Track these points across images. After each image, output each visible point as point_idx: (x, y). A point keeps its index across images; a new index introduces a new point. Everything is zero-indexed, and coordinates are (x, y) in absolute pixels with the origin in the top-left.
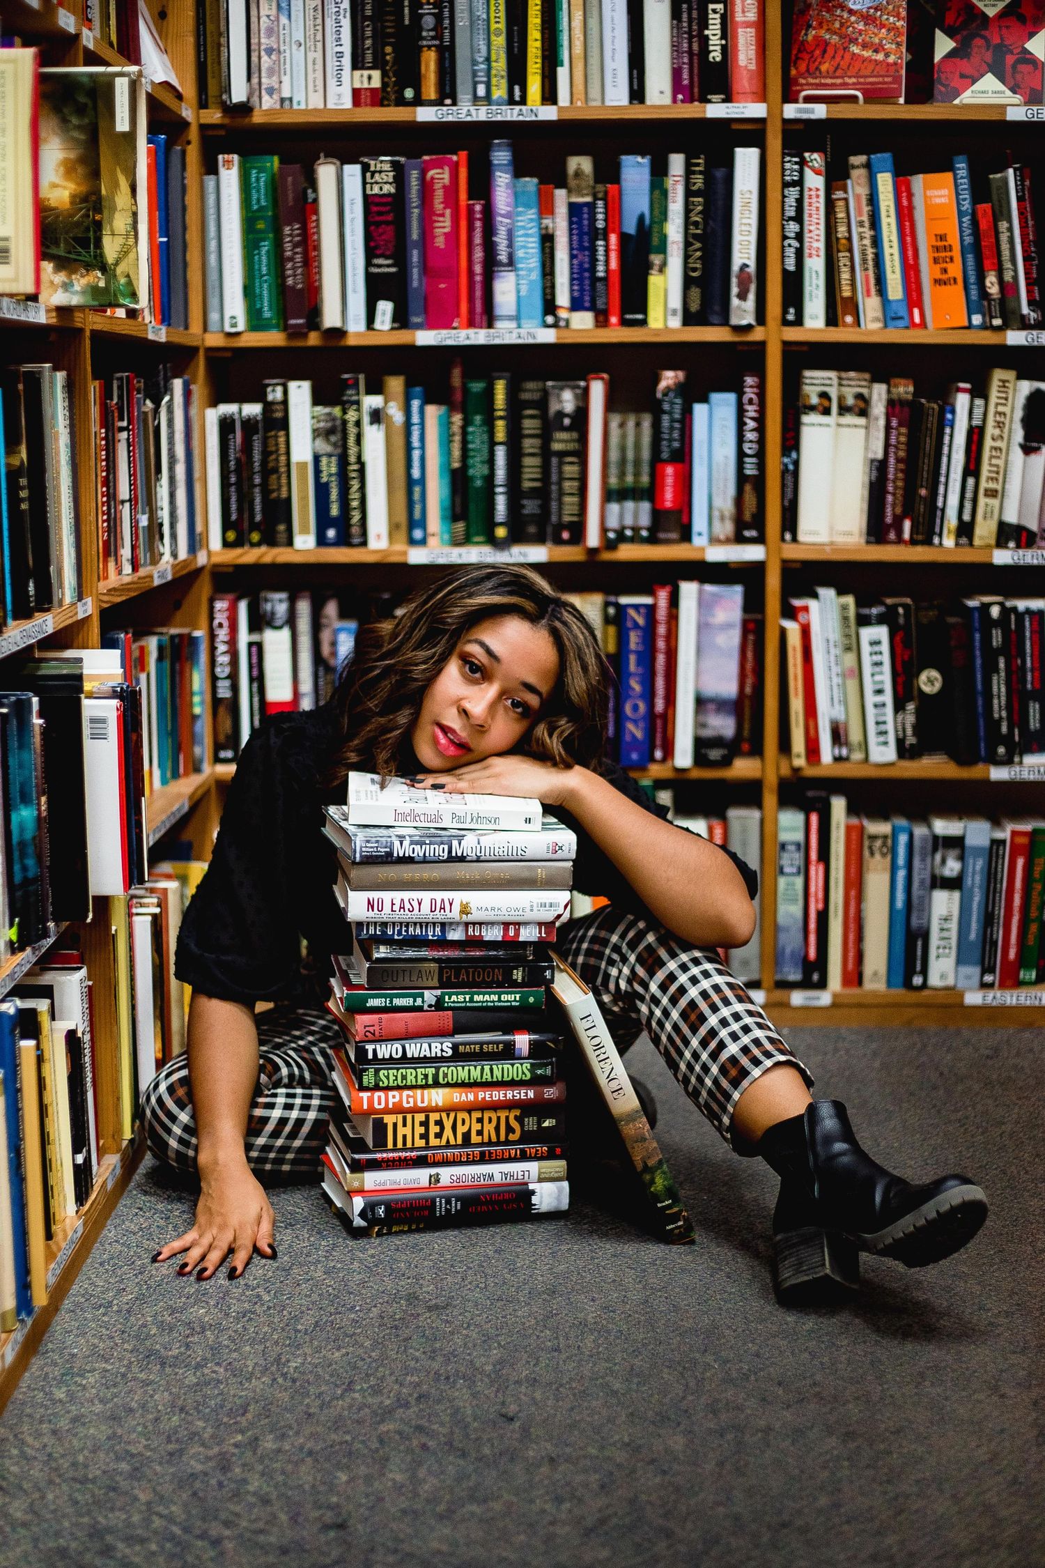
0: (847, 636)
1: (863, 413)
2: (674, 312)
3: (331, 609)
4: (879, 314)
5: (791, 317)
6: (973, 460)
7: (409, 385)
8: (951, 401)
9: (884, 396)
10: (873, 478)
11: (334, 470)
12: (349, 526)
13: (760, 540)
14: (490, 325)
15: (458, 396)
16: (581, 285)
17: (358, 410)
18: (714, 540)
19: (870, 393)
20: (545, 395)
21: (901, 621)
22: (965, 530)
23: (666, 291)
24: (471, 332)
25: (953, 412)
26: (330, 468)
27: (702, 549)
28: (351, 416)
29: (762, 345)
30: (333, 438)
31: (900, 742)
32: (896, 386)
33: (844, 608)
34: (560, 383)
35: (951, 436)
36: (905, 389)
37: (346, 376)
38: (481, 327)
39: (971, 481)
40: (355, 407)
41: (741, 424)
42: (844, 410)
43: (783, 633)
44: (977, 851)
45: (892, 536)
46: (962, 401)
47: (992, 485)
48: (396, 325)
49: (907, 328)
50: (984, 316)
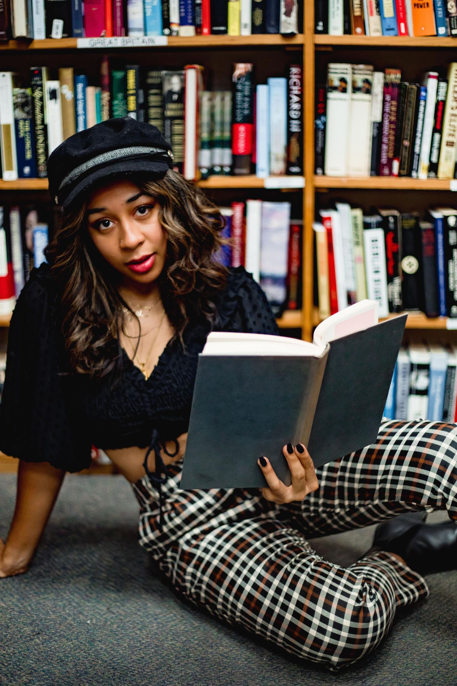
0: (357, 235)
1: (368, 91)
2: (246, 26)
3: (32, 217)
4: (379, 27)
5: (320, 28)
6: (439, 124)
7: (76, 75)
8: (424, 84)
9: (382, 81)
10: (375, 135)
11: (27, 129)
12: (37, 166)
13: (301, 174)
14: (127, 35)
15: (106, 81)
16: (186, 8)
17: (42, 90)
18: (272, 174)
19: (373, 79)
20: (162, 79)
21: (392, 226)
22: (433, 168)
23: (240, 12)
24: (113, 39)
25: (426, 91)
26: (25, 128)
27: (262, 180)
28: (37, 94)
29: (301, 46)
30: (27, 109)
31: (391, 304)
32: (390, 74)
33: (355, 218)
34: (170, 72)
35: (425, 107)
36: (395, 76)
37: (33, 68)
38: (121, 36)
39: (437, 136)
40: (39, 88)
41: (289, 99)
42: (356, 89)
43: (314, 234)
44: (438, 373)
45: (386, 171)
46: (432, 84)
47: (451, 139)
48: (65, 35)
49: (396, 35)
50: (446, 28)
